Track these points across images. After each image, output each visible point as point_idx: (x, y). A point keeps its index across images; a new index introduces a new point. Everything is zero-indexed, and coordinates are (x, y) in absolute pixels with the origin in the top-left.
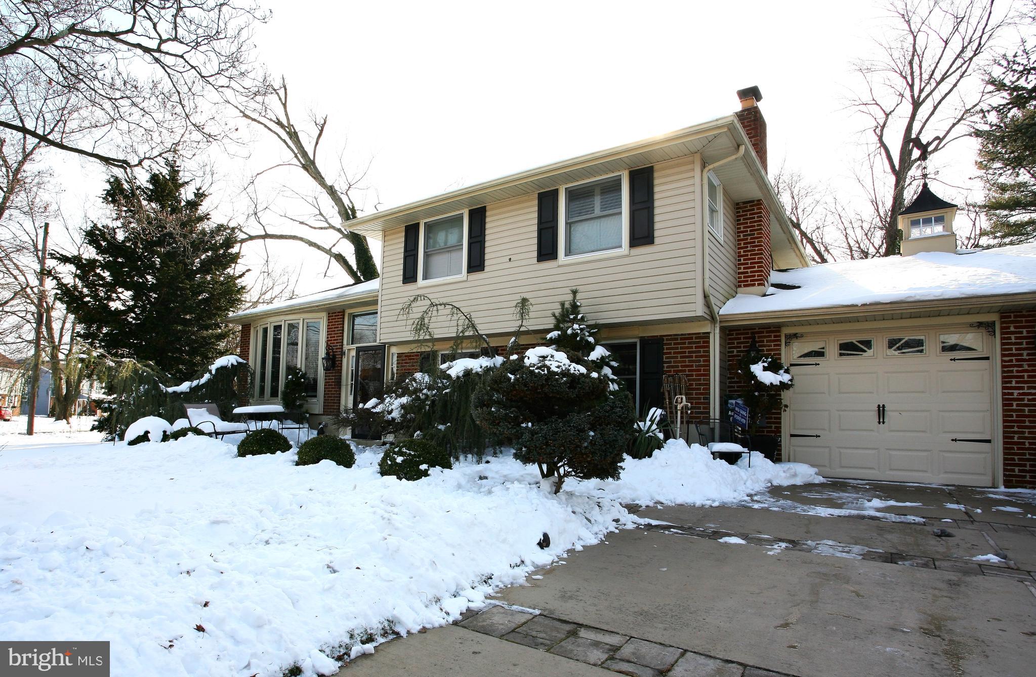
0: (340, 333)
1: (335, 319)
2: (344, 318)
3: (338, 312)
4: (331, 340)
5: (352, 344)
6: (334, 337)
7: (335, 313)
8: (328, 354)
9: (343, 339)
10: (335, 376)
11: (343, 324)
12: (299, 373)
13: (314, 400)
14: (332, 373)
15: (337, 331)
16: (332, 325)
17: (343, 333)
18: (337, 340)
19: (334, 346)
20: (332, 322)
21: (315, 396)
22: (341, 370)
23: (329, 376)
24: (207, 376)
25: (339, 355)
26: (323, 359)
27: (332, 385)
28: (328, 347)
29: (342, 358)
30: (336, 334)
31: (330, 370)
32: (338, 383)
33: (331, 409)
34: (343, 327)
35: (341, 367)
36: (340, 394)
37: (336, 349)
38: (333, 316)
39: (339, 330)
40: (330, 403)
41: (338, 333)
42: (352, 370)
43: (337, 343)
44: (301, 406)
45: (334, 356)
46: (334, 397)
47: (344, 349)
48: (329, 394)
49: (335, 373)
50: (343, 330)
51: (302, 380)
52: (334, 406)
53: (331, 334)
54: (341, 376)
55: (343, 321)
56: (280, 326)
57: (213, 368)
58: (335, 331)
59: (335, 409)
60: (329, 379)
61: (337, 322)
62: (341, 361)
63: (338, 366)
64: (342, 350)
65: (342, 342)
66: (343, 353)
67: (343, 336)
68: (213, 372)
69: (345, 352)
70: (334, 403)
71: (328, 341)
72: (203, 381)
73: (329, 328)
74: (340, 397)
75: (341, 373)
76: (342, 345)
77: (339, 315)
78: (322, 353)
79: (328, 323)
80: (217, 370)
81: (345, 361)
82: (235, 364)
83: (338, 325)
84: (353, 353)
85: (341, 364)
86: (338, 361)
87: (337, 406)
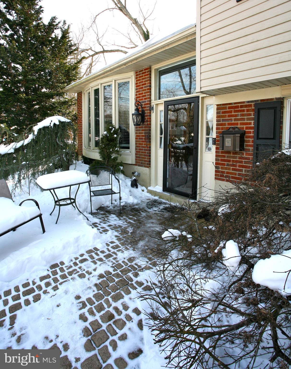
0: (148, 89)
1: (142, 76)
2: (150, 74)
3: (145, 70)
4: (140, 97)
5: (159, 99)
6: (142, 93)
7: (142, 71)
8: (137, 110)
9: (150, 95)
10: (145, 130)
11: (150, 80)
12: (112, 129)
13: (127, 151)
14: (142, 127)
15: (145, 87)
16: (140, 83)
17: (150, 89)
18: (145, 96)
19: (142, 102)
20: (140, 80)
21: (128, 148)
22: (150, 124)
23: (139, 130)
24: (31, 137)
25: (147, 110)
26: (133, 115)
27: (142, 139)
28: (138, 103)
29: (150, 113)
30: (143, 90)
31: (140, 125)
32: (148, 138)
33: (142, 160)
34: (150, 83)
35: (150, 121)
36: (150, 147)
37: (145, 105)
38: (140, 74)
39: (147, 86)
40: (141, 155)
41: (145, 90)
42: (161, 125)
43: (145, 99)
44: (116, 159)
45: (143, 112)
46: (145, 150)
47: (152, 104)
48: (139, 147)
49: (145, 127)
50: (150, 86)
51: (115, 136)
52: (145, 158)
53: (139, 91)
54: (150, 130)
55: (150, 77)
56: (98, 89)
57: (36, 129)
58: (142, 88)
59: (146, 161)
60: (139, 133)
61: (144, 79)
62: (150, 116)
63: (147, 121)
64: (151, 106)
65: (150, 98)
66: (151, 109)
67: (150, 92)
68: (36, 133)
69: (153, 107)
70: (145, 155)
71: (137, 98)
72: (26, 141)
73: (137, 85)
74: (150, 150)
75: (150, 127)
76: (150, 101)
77: (145, 72)
78: (132, 110)
79: (137, 81)
80: (40, 130)
81: (153, 115)
82: (58, 123)
83: (145, 81)
84: (162, 108)
85: (150, 119)
86: (147, 116)
87: (147, 158)
